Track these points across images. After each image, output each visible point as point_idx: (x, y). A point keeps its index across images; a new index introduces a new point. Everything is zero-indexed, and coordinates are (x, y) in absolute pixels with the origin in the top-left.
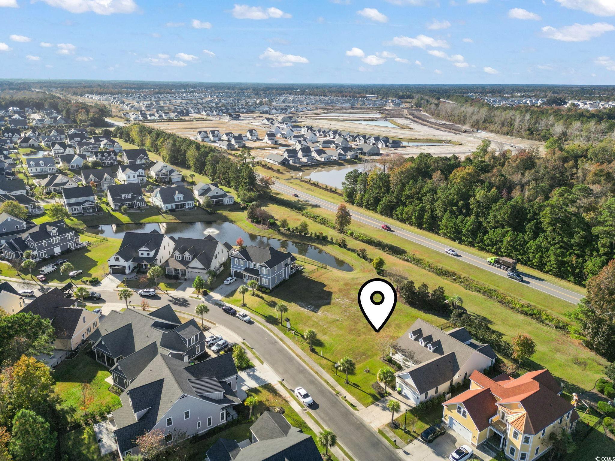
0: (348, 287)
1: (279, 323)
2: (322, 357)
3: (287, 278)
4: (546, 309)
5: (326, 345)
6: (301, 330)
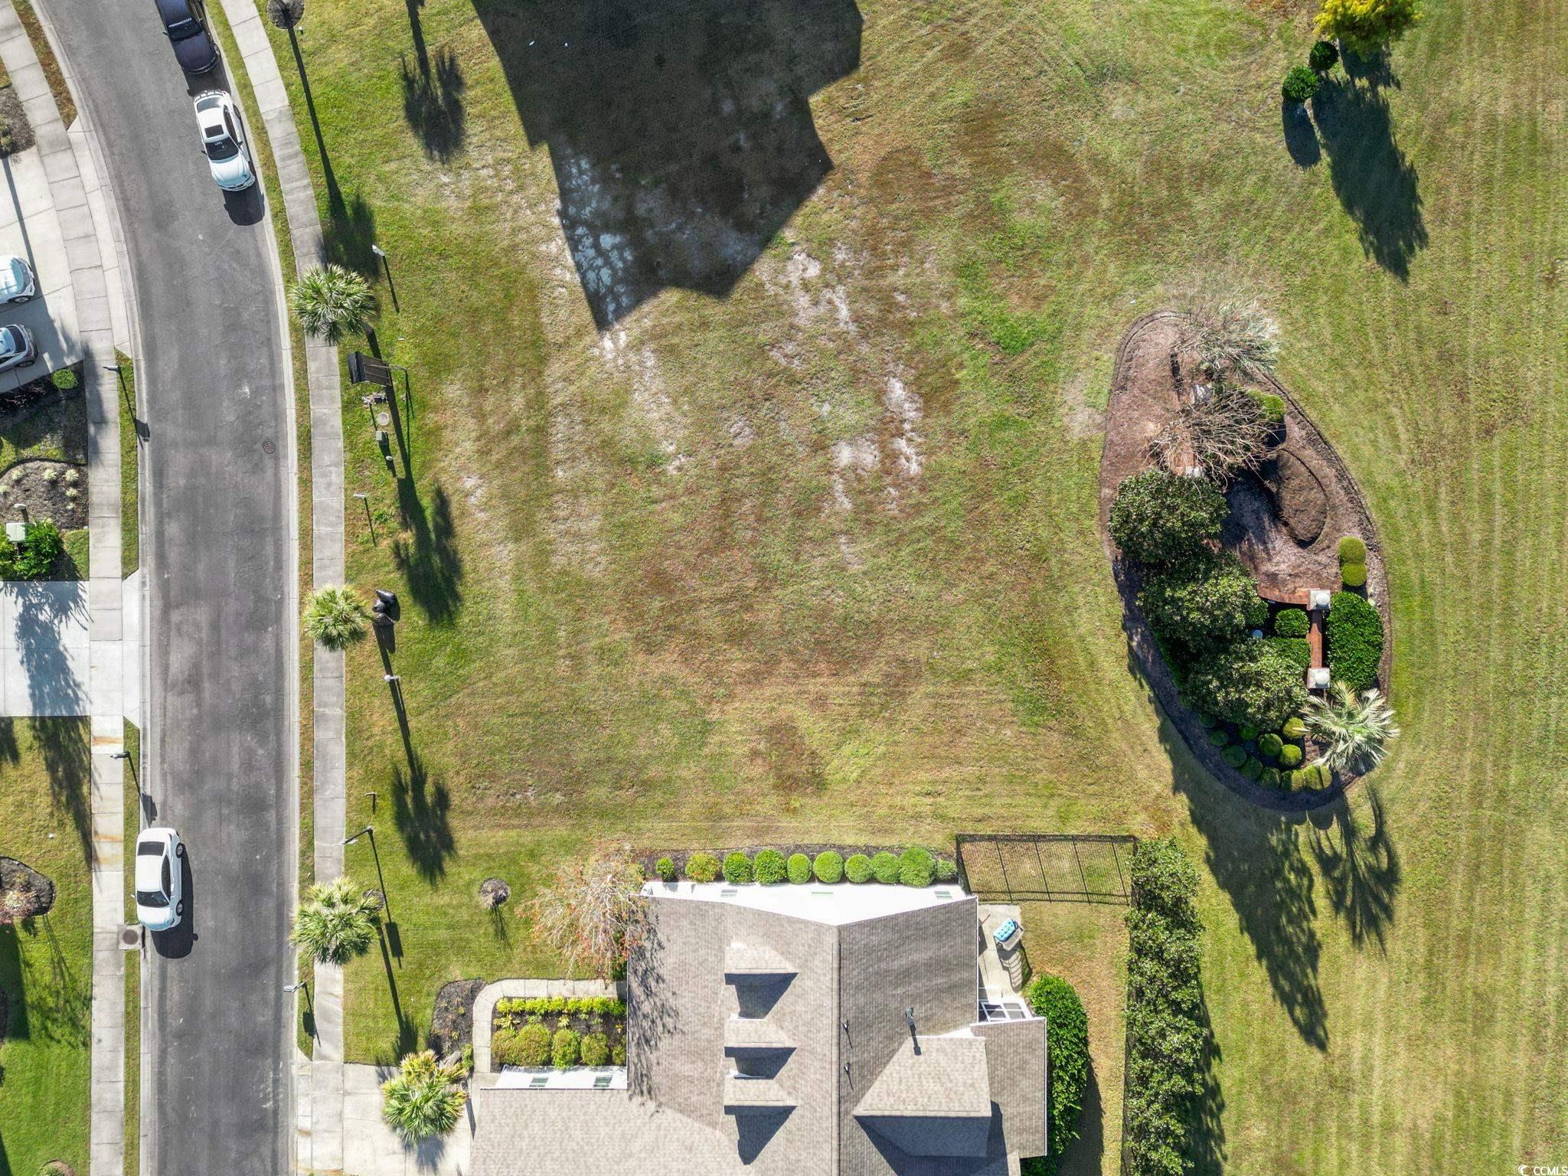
2: (393, 683)
5: (464, 620)
6: (433, 433)
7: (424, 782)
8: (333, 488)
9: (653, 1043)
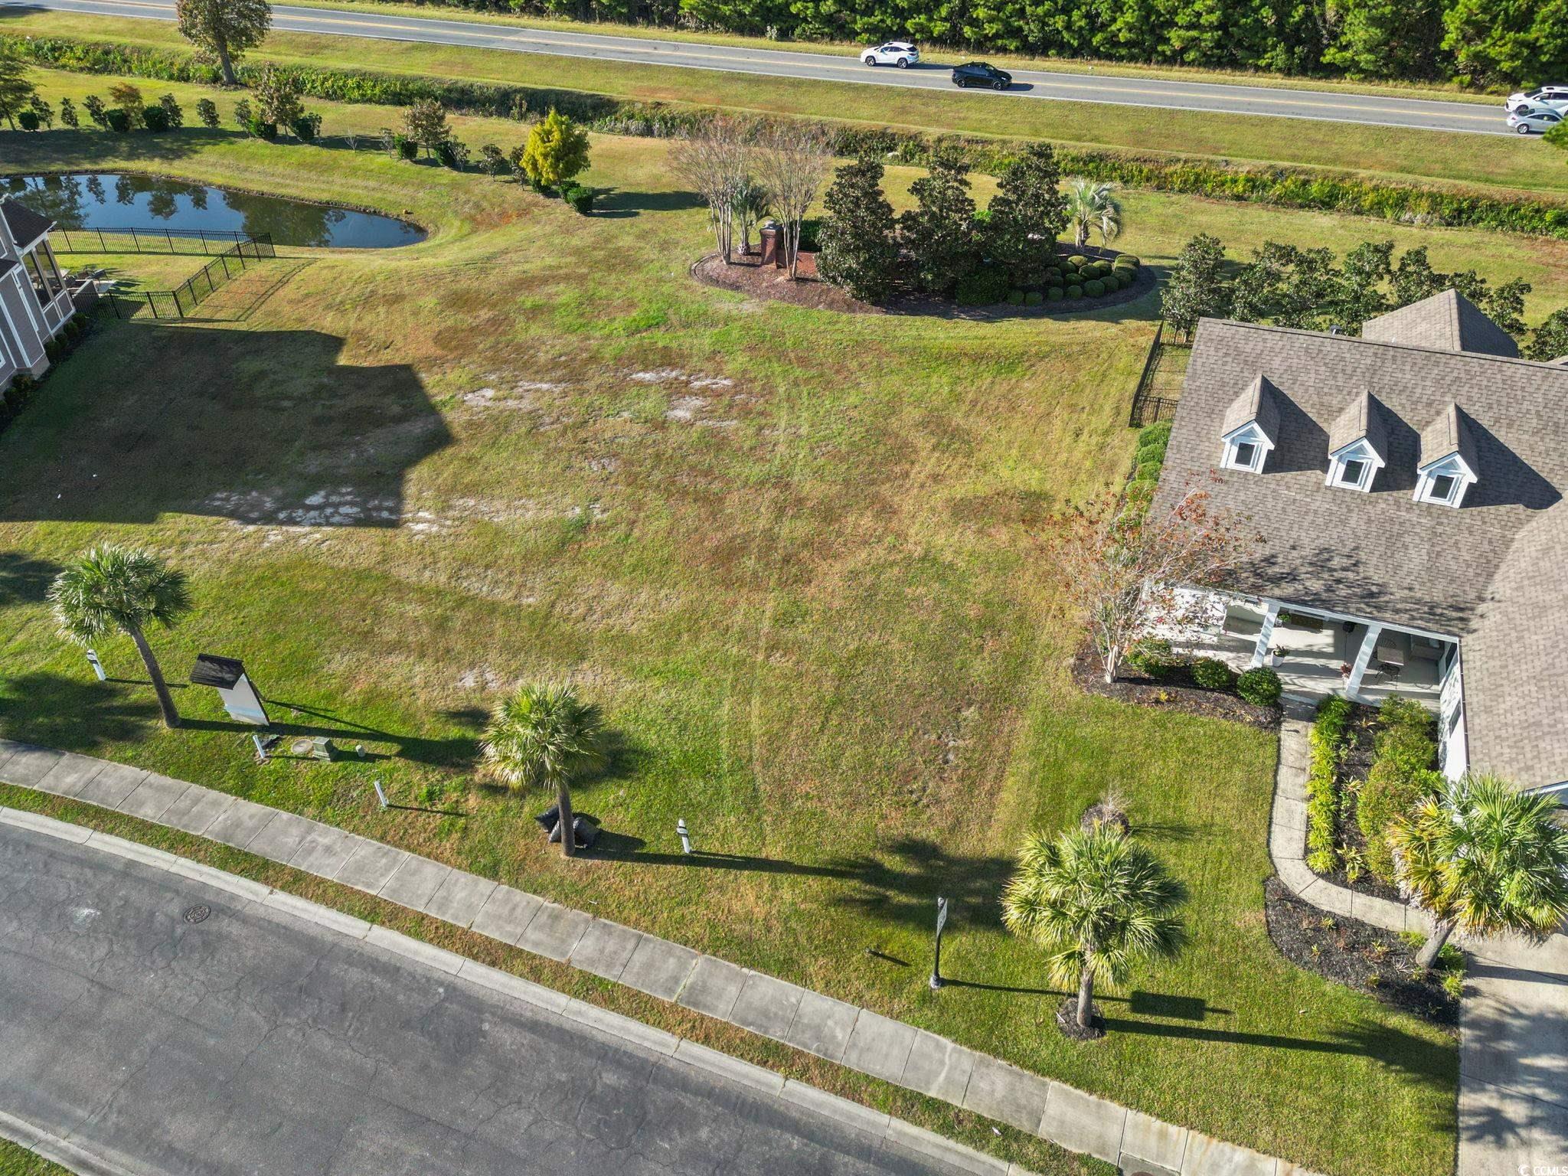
0: (485, 314)
1: (146, 711)
2: (694, 860)
3: (35, 364)
4: (1352, 170)
5: (651, 741)
6: (371, 699)
7: (878, 867)
8: (338, 848)
9: (1374, 589)
